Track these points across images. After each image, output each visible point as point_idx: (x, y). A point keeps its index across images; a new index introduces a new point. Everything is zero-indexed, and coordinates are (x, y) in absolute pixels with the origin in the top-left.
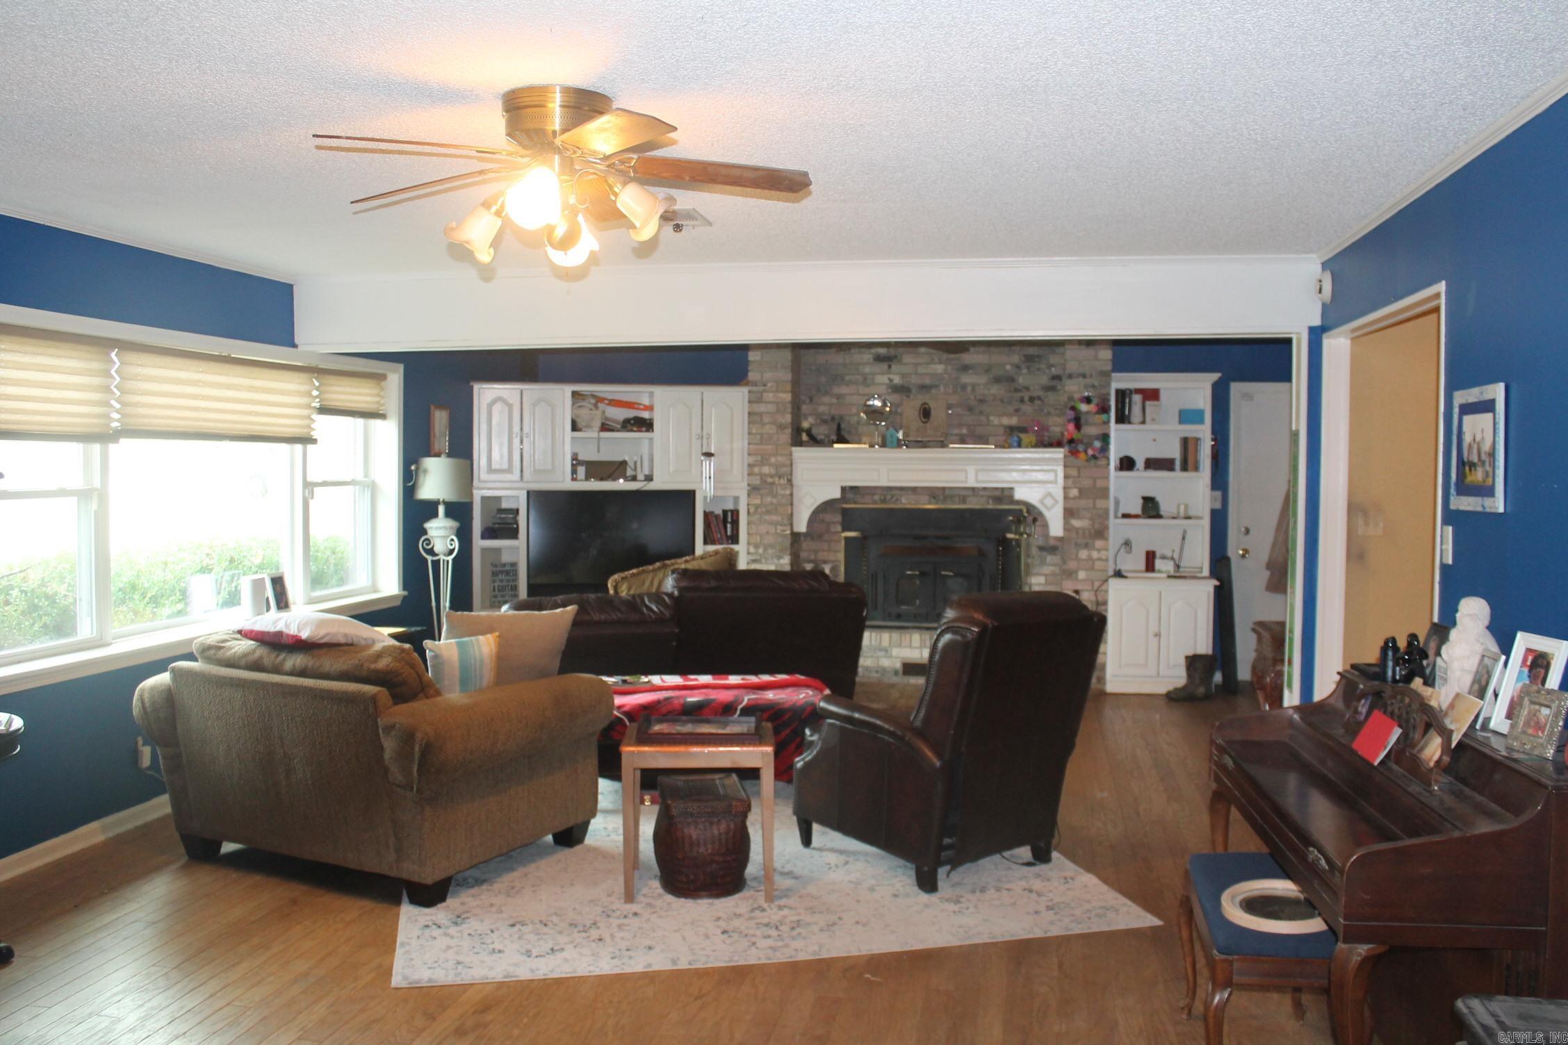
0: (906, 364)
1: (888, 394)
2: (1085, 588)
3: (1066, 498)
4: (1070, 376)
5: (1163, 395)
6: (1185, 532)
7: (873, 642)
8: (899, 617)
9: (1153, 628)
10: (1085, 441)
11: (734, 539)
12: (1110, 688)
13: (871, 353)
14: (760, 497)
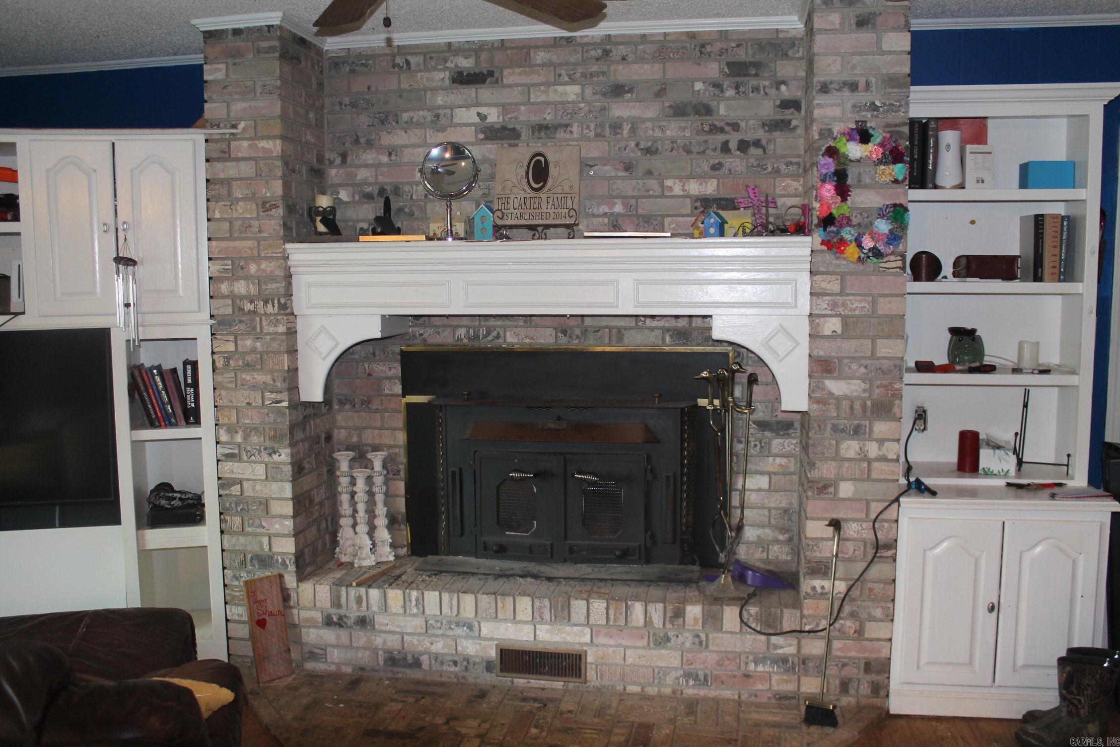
0: (511, 86)
2: (852, 515)
3: (814, 335)
5: (993, 130)
6: (1028, 398)
7: (446, 610)
8: (501, 551)
9: (986, 597)
10: (857, 219)
11: (192, 416)
12: (898, 705)
13: (446, 69)
14: (232, 338)
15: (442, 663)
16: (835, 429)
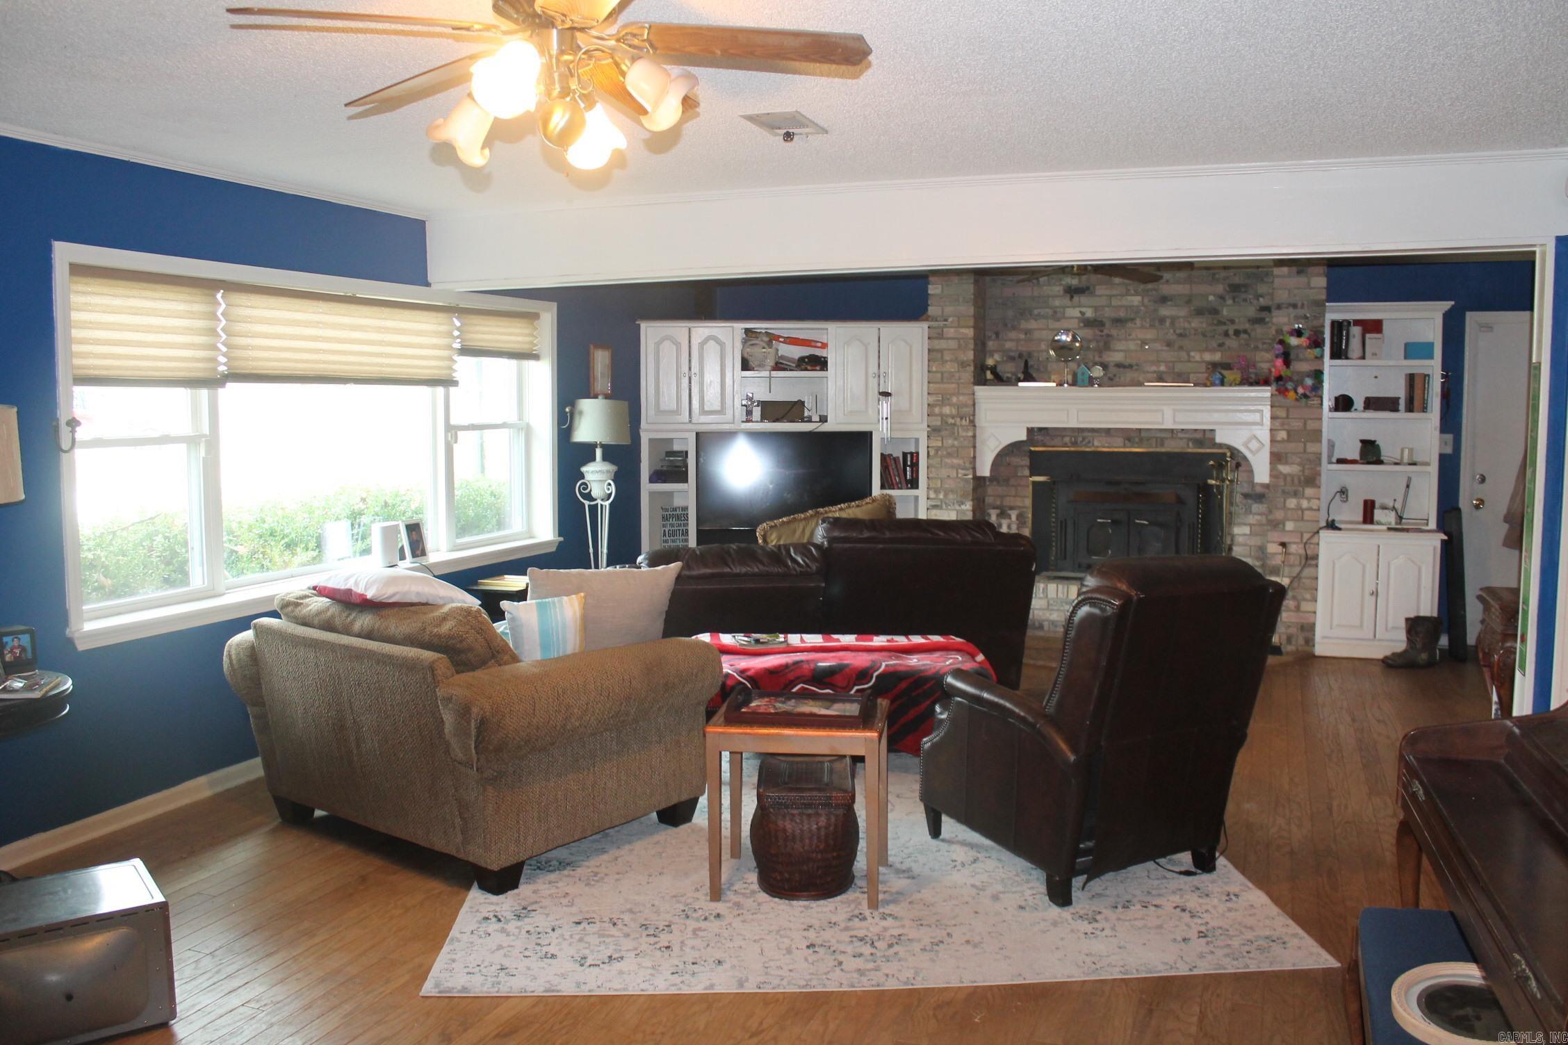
0: (1100, 296)
1: (1080, 328)
2: (1293, 540)
3: (1273, 441)
4: (1279, 307)
5: (1386, 327)
6: (1409, 479)
7: (1060, 595)
9: (1370, 587)
10: (1295, 378)
11: (914, 484)
12: (1319, 650)
13: (1061, 285)
14: (940, 439)
15: (1056, 626)
16: (1283, 492)
